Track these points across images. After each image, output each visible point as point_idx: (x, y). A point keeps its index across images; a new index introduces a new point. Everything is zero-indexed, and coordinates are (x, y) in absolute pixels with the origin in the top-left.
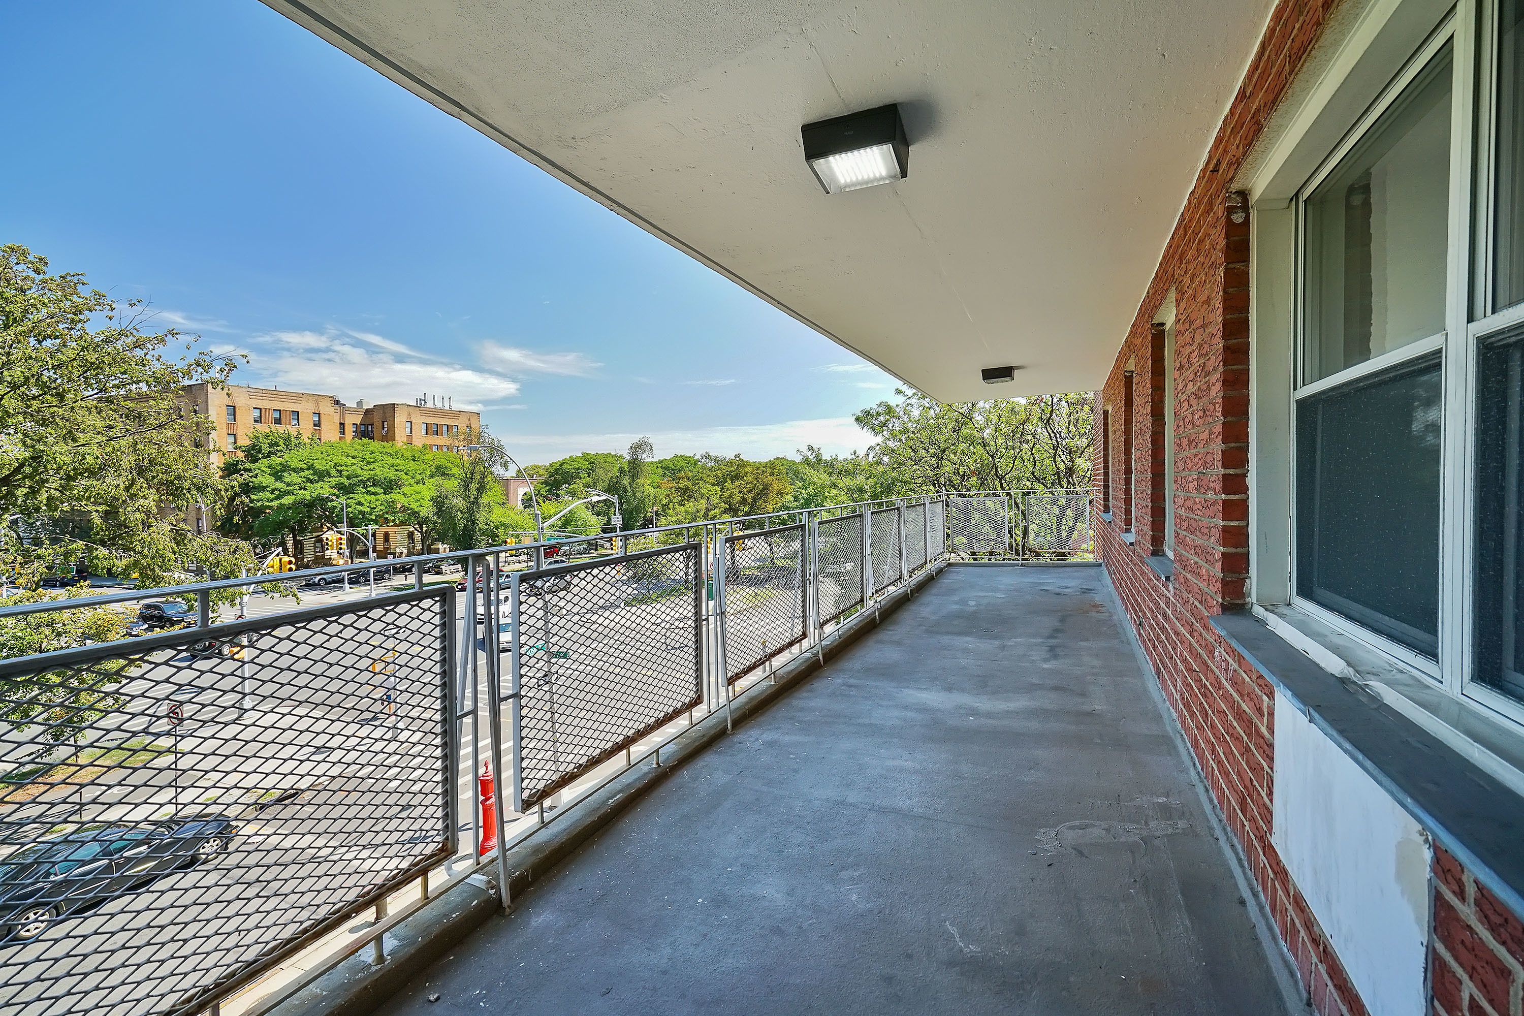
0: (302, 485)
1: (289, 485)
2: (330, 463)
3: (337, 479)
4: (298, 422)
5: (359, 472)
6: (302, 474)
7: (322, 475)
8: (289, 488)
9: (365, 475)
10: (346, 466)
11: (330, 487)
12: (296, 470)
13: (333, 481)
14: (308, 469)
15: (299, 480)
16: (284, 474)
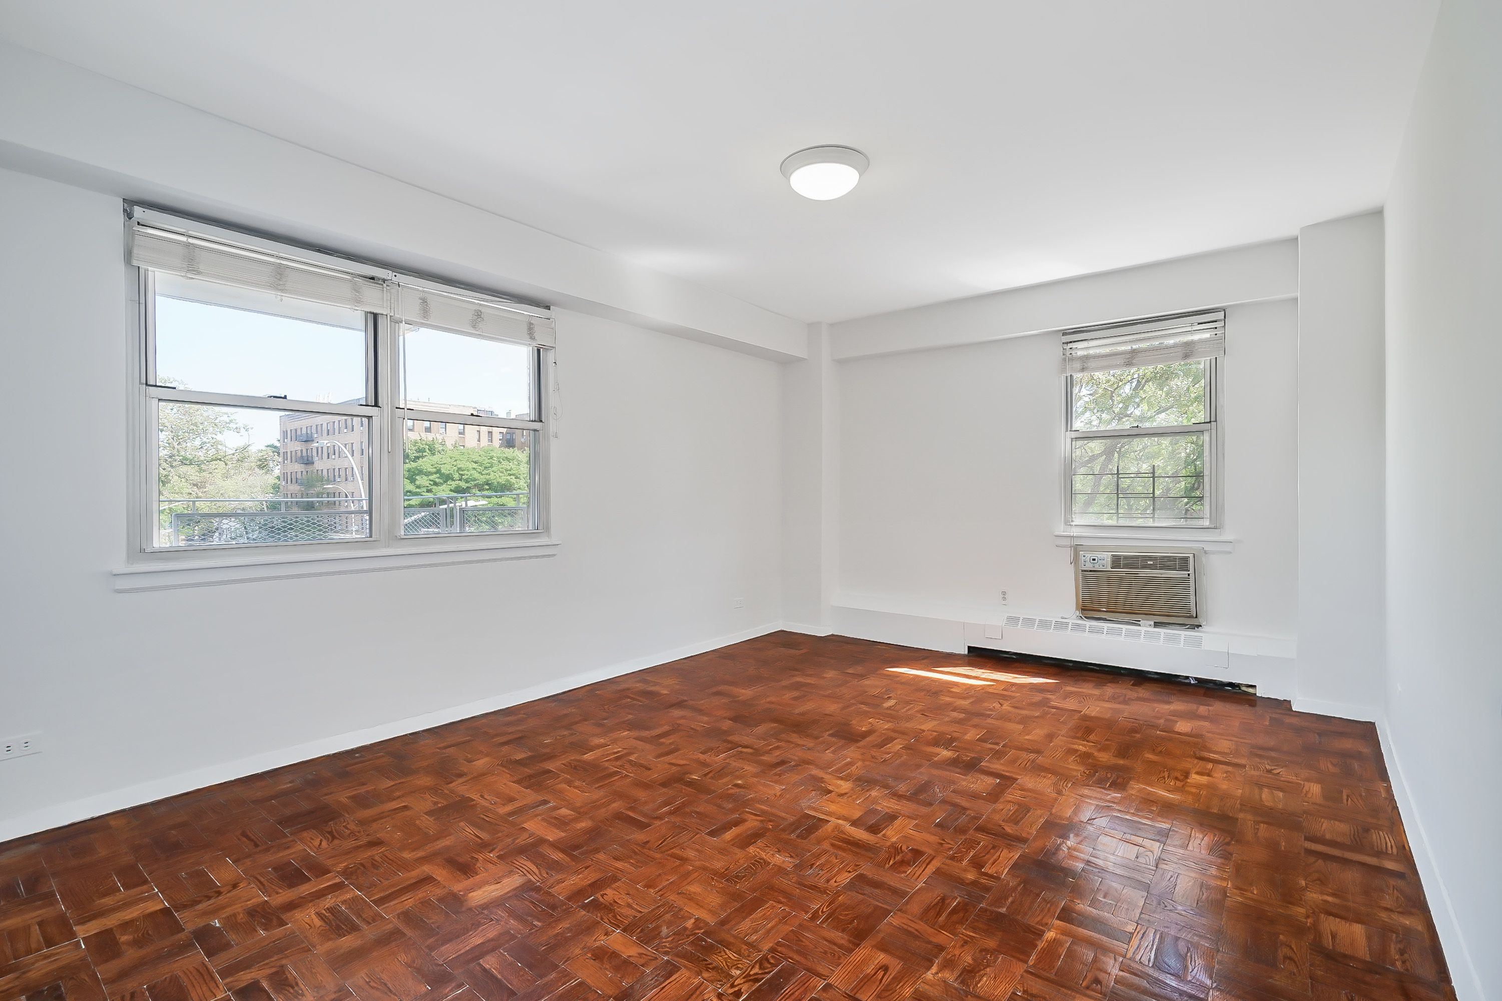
0: (429, 488)
1: (418, 487)
2: (455, 468)
3: (457, 482)
4: (446, 431)
5: (476, 475)
6: (431, 477)
7: (448, 478)
8: (418, 490)
9: (482, 479)
10: (468, 471)
11: (451, 490)
12: (428, 474)
13: (454, 484)
14: (436, 473)
15: (427, 483)
16: (417, 477)
